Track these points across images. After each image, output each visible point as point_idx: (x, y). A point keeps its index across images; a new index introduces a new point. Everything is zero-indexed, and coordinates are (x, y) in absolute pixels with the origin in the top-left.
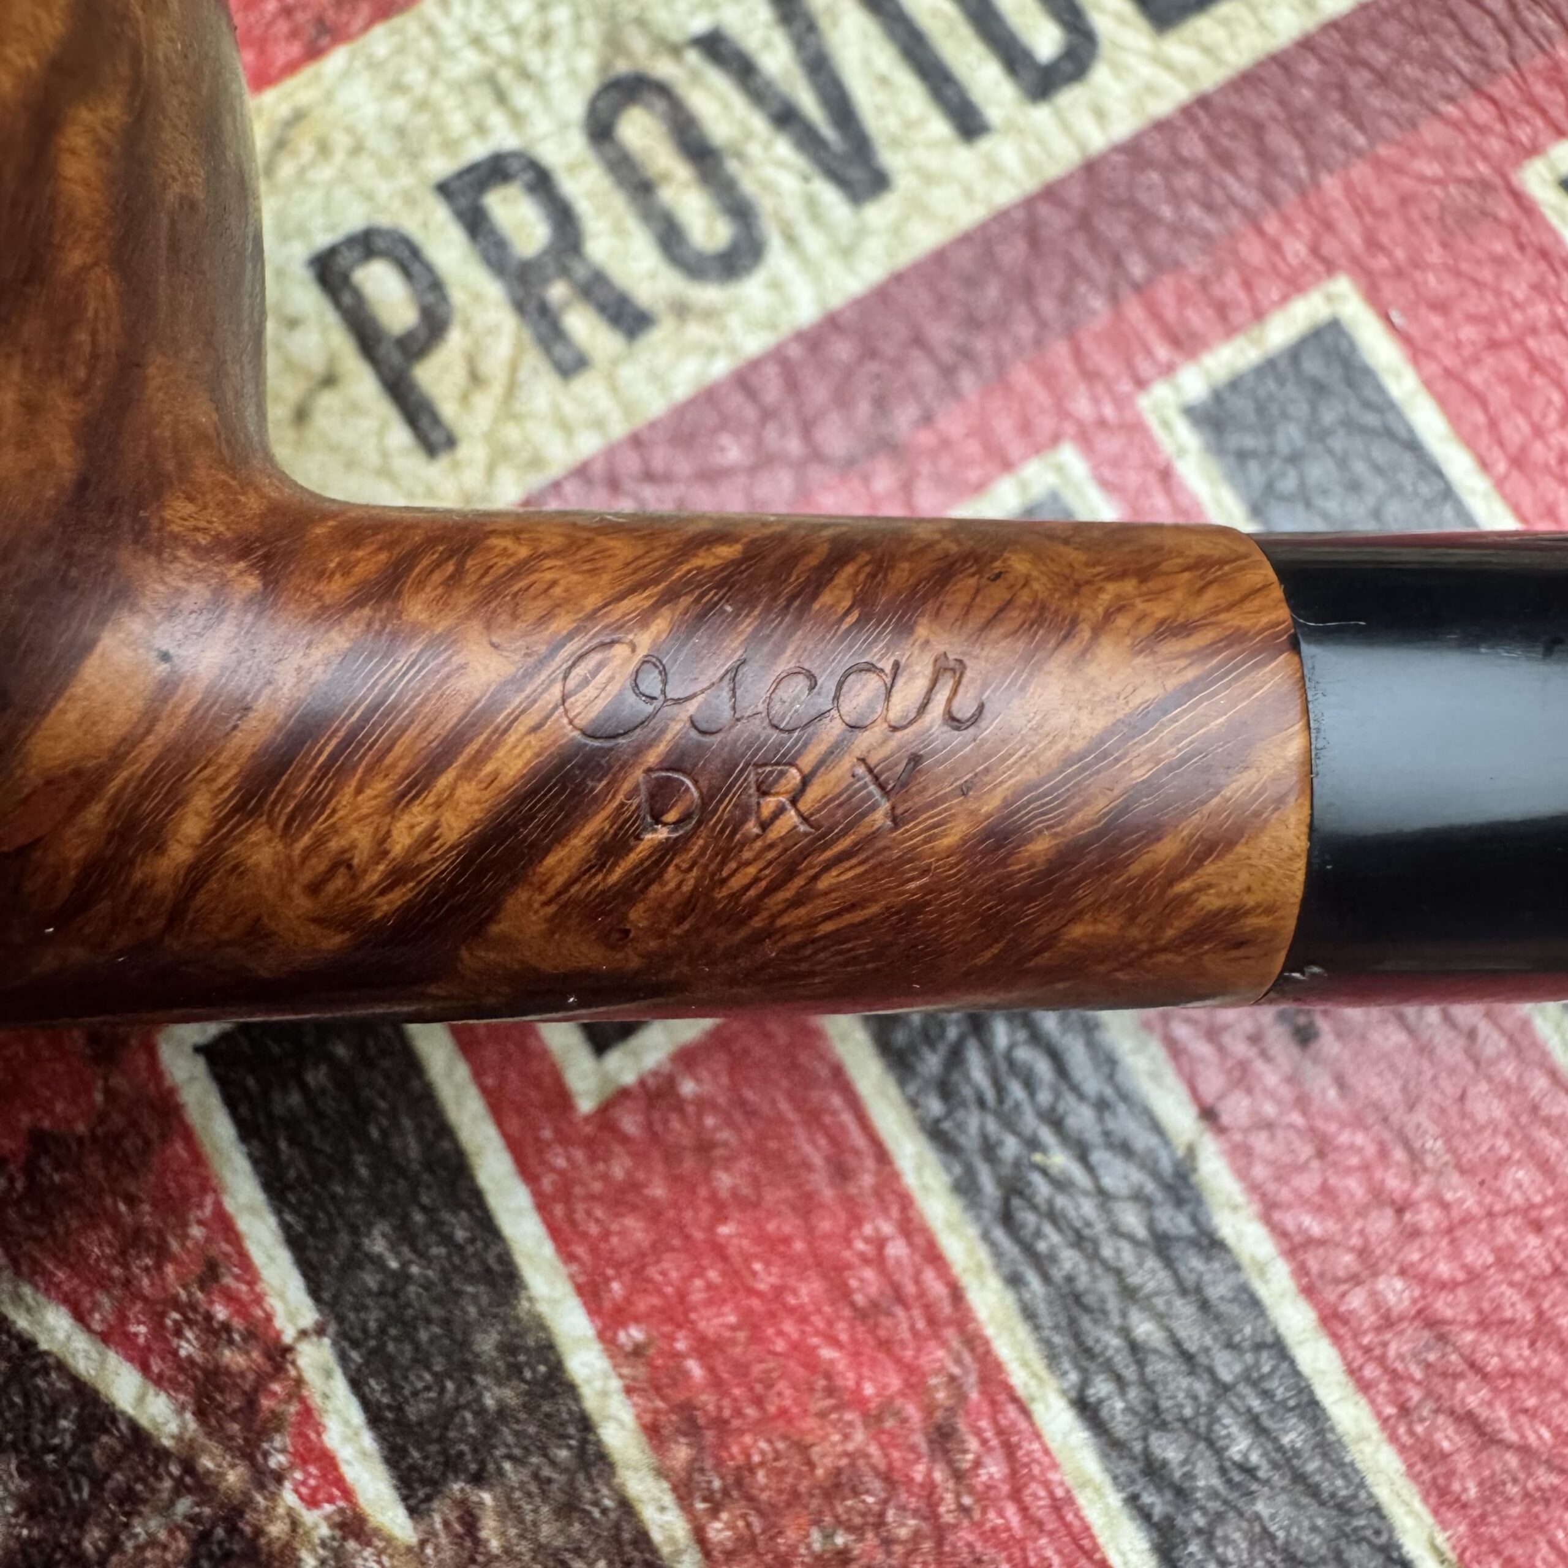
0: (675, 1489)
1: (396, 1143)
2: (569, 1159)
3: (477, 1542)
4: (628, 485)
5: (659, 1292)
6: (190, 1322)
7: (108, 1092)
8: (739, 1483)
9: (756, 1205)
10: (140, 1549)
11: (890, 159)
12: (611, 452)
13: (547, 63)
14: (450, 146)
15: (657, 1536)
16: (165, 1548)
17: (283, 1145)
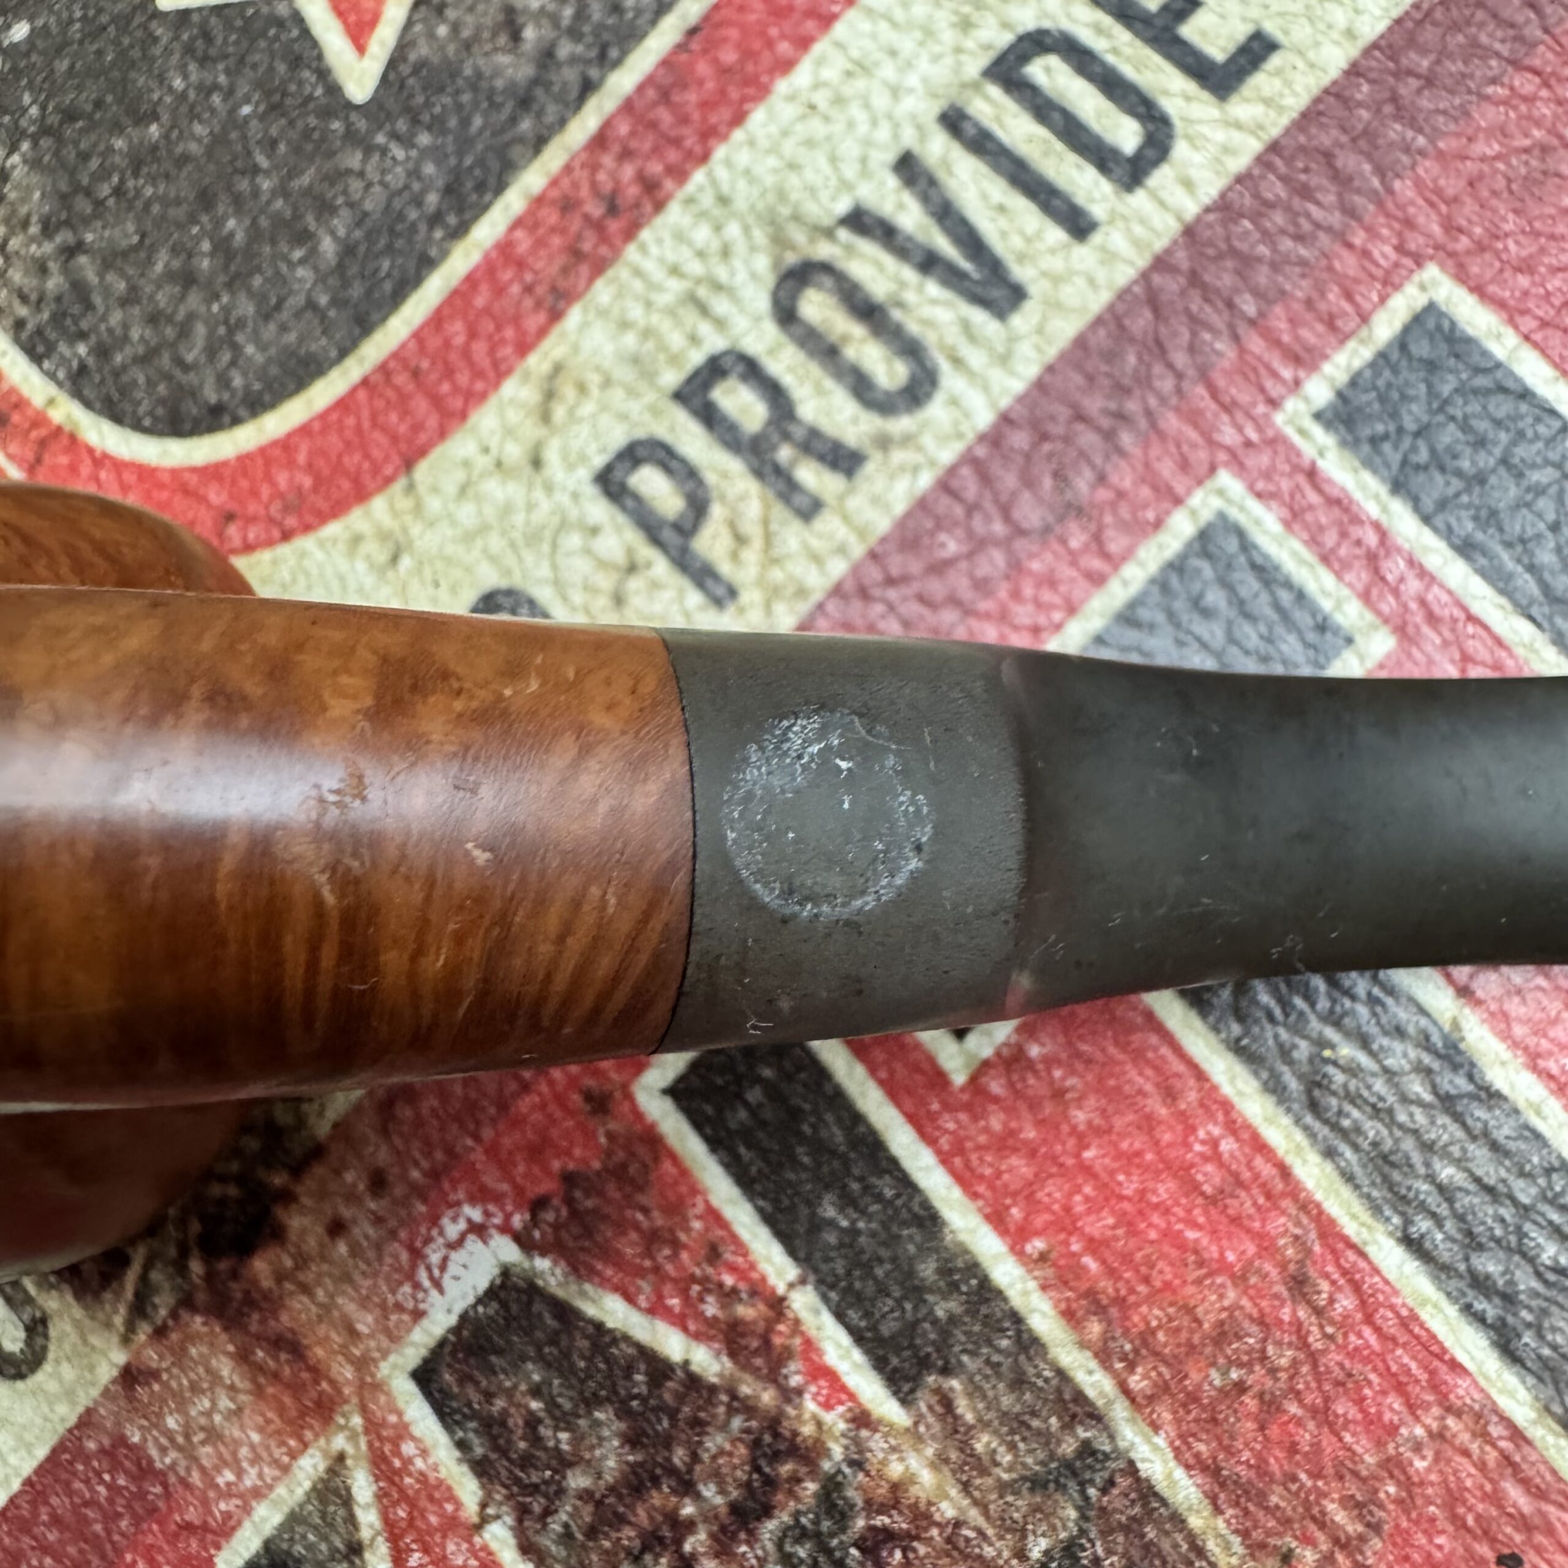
0: (1096, 1355)
1: (824, 1133)
2: (957, 1122)
3: (956, 1418)
4: (876, 592)
5: (1048, 1209)
6: (708, 1291)
7: (610, 1136)
8: (1145, 1343)
9: (1109, 1131)
10: (714, 1458)
11: (1020, 273)
12: (856, 570)
13: (733, 274)
14: (675, 360)
15: (1091, 1393)
16: (730, 1454)
17: (742, 1150)
